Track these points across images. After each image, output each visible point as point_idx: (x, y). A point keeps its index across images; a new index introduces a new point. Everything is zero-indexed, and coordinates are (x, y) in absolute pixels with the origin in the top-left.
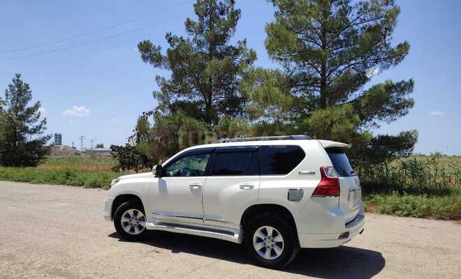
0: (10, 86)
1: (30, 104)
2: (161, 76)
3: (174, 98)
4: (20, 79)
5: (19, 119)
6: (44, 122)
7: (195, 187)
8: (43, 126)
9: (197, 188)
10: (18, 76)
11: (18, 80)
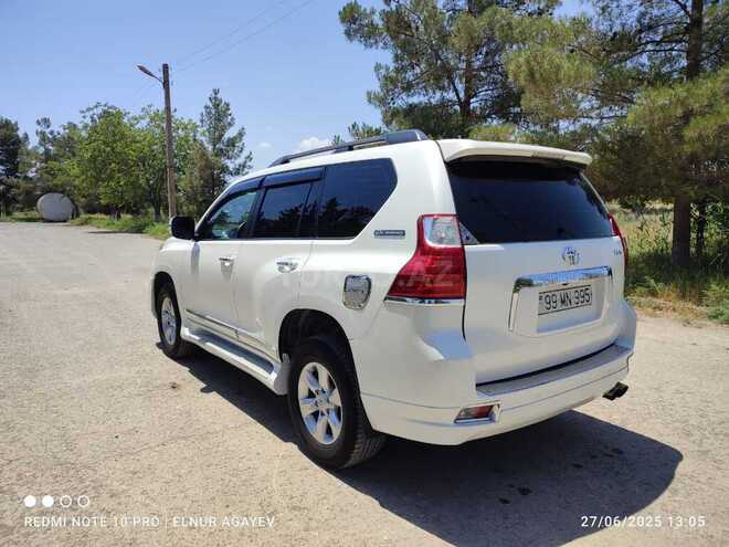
0: (207, 107)
1: (230, 133)
2: (383, 64)
3: (403, 101)
4: (219, 96)
5: (216, 155)
6: (249, 158)
7: (226, 264)
8: (249, 163)
10: (216, 92)
11: (215, 98)
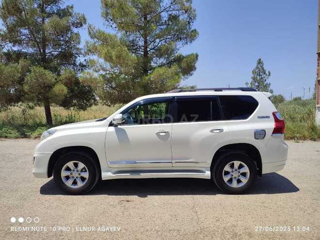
7: (161, 134)
9: (164, 134)
